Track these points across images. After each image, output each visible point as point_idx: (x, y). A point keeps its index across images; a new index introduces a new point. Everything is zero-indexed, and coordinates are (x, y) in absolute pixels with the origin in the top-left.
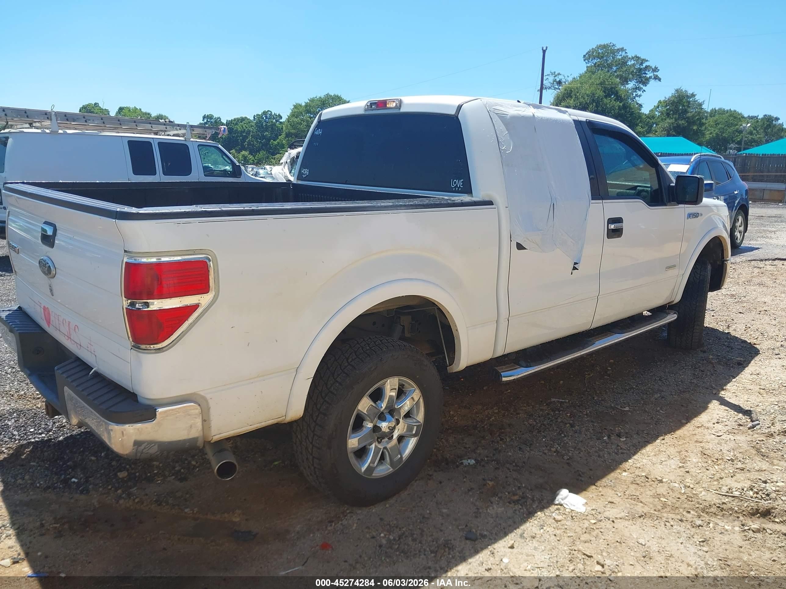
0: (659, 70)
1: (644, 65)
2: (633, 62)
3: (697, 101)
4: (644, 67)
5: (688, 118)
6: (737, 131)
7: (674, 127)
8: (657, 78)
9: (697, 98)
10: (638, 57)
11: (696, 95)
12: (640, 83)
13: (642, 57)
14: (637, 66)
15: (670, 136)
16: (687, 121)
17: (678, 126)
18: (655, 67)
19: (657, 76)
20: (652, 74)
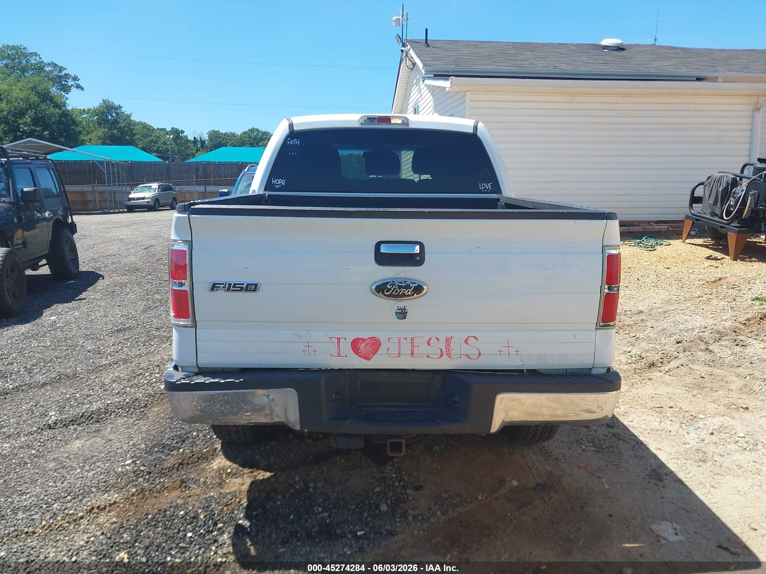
0: (79, 79)
1: (63, 73)
2: (50, 69)
3: (124, 113)
4: (63, 74)
5: (120, 128)
6: (152, 141)
7: (109, 136)
8: (78, 87)
9: (123, 110)
10: (55, 64)
11: (122, 107)
12: (61, 91)
13: (60, 65)
14: (56, 73)
15: (106, 145)
16: (119, 131)
17: (113, 135)
18: (75, 76)
19: (79, 84)
20: (73, 83)
